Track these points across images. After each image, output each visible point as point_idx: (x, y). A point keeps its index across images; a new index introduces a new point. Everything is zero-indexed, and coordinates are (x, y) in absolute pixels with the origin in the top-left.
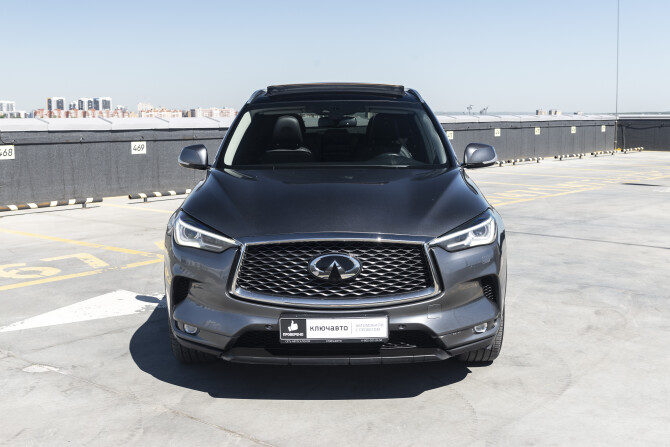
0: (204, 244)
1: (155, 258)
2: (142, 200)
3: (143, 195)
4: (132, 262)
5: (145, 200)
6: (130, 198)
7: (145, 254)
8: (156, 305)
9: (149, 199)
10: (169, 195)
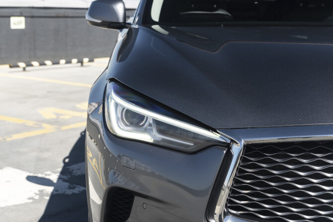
0: (160, 137)
1: (40, 128)
2: (21, 69)
3: (22, 65)
4: (17, 131)
5: (24, 69)
6: (11, 67)
7: (30, 123)
8: (50, 189)
9: (28, 68)
10: (45, 64)
